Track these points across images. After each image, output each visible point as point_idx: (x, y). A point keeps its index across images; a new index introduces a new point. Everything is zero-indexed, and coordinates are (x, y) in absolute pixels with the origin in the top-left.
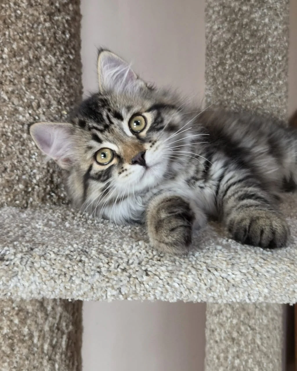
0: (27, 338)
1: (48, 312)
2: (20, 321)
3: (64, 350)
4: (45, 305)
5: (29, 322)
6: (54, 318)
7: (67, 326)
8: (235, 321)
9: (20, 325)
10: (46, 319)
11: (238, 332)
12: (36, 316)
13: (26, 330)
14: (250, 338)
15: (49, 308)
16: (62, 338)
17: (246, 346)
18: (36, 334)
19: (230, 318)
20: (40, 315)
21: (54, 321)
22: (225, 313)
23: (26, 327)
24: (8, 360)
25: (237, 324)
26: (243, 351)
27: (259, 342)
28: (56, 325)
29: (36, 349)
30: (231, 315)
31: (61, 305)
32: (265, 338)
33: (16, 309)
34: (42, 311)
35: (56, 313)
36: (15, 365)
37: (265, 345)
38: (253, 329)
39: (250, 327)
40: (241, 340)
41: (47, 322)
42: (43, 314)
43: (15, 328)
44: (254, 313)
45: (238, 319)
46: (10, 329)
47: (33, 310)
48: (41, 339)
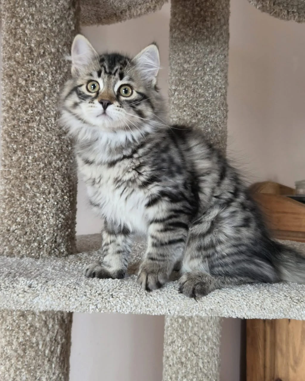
0: (35, 345)
1: (50, 328)
2: (31, 334)
3: (59, 355)
4: (48, 323)
5: (36, 334)
6: (53, 332)
7: (61, 339)
8: (184, 349)
9: (31, 336)
10: (48, 333)
11: (186, 358)
12: (42, 331)
13: (34, 340)
14: (195, 362)
15: (50, 326)
16: (58, 347)
17: (192, 369)
18: (41, 343)
19: (180, 347)
20: (44, 330)
21: (53, 334)
22: (176, 343)
23: (35, 338)
24: (21, 360)
25: (185, 351)
26: (189, 372)
27: (201, 365)
28: (54, 337)
29: (40, 353)
30: (181, 344)
31: (58, 324)
32: (206, 363)
33: (29, 325)
34: (45, 327)
35: (54, 329)
36: (26, 363)
37: (206, 368)
38: (197, 356)
39: (195, 354)
40: (188, 364)
41: (49, 335)
42: (46, 329)
43: (27, 338)
44: (198, 343)
45: (186, 348)
46: (24, 339)
47: (40, 326)
48: (44, 346)
